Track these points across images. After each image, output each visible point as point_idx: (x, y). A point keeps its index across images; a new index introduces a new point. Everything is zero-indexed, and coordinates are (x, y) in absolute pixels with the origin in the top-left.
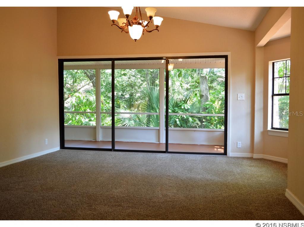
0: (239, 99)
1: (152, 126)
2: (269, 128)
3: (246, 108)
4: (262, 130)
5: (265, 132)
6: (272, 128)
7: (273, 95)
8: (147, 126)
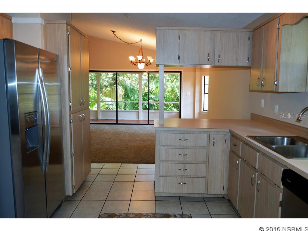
0: (187, 95)
1: (128, 110)
2: (202, 110)
3: (191, 100)
4: (199, 111)
5: (200, 113)
6: (204, 110)
7: (204, 93)
8: (124, 109)
